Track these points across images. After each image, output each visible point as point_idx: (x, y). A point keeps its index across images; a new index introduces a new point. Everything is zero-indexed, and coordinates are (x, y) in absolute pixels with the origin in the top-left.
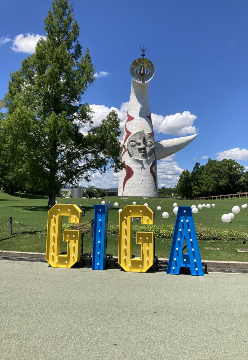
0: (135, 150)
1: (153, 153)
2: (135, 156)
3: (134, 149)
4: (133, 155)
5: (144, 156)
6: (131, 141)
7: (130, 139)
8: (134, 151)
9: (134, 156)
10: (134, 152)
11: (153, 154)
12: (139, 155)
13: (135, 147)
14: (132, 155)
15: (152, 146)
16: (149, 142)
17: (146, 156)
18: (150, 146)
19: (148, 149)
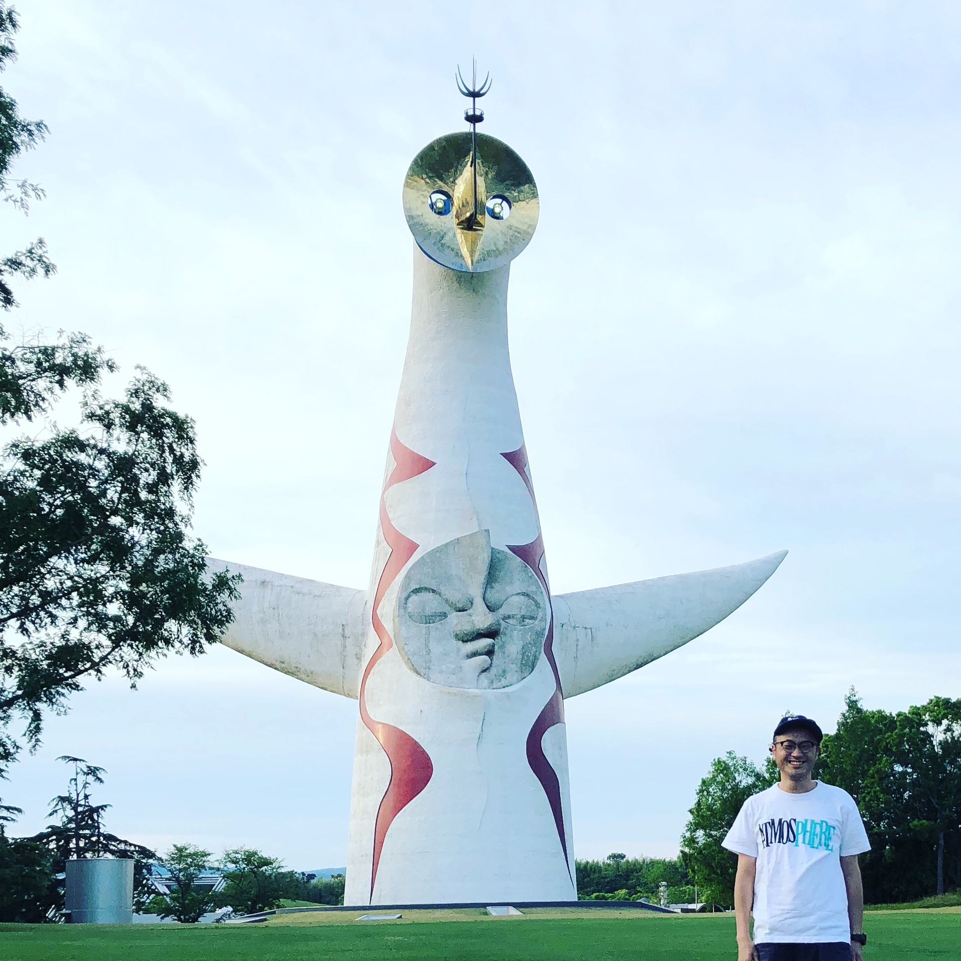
0: (438, 641)
1: (543, 658)
2: (441, 672)
3: (433, 633)
4: (429, 668)
5: (493, 670)
6: (417, 591)
7: (408, 577)
8: (433, 645)
9: (434, 677)
10: (436, 649)
11: (543, 661)
12: (460, 669)
13: (438, 625)
14: (422, 671)
15: (532, 618)
16: (517, 594)
17: (504, 671)
18: (524, 618)
19: (515, 633)
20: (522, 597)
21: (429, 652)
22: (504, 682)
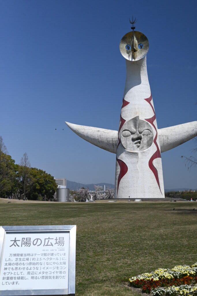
0: (129, 141)
3: (127, 139)
4: (127, 147)
5: (140, 147)
6: (124, 130)
7: (123, 128)
8: (127, 142)
9: (128, 149)
10: (128, 143)
12: (133, 147)
13: (128, 137)
14: (125, 148)
15: (150, 134)
16: (146, 129)
17: (143, 147)
18: (147, 135)
19: (145, 138)
20: (147, 130)
21: (127, 143)
22: (143, 149)
